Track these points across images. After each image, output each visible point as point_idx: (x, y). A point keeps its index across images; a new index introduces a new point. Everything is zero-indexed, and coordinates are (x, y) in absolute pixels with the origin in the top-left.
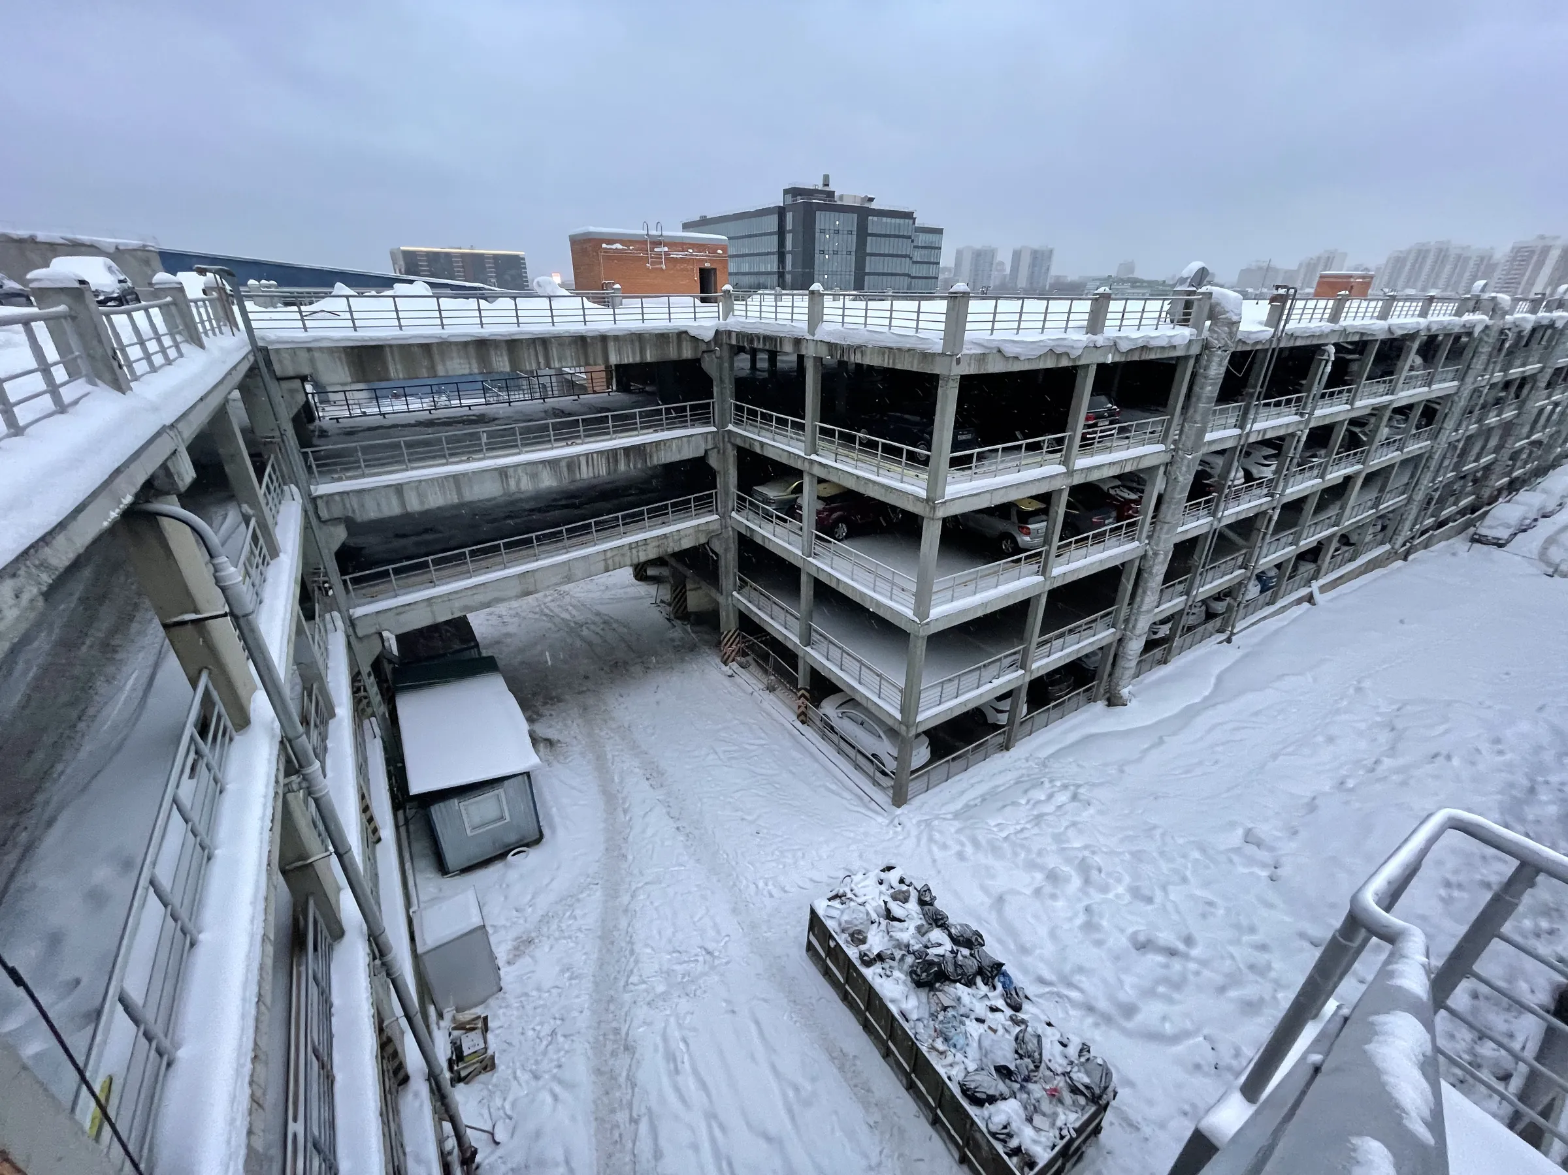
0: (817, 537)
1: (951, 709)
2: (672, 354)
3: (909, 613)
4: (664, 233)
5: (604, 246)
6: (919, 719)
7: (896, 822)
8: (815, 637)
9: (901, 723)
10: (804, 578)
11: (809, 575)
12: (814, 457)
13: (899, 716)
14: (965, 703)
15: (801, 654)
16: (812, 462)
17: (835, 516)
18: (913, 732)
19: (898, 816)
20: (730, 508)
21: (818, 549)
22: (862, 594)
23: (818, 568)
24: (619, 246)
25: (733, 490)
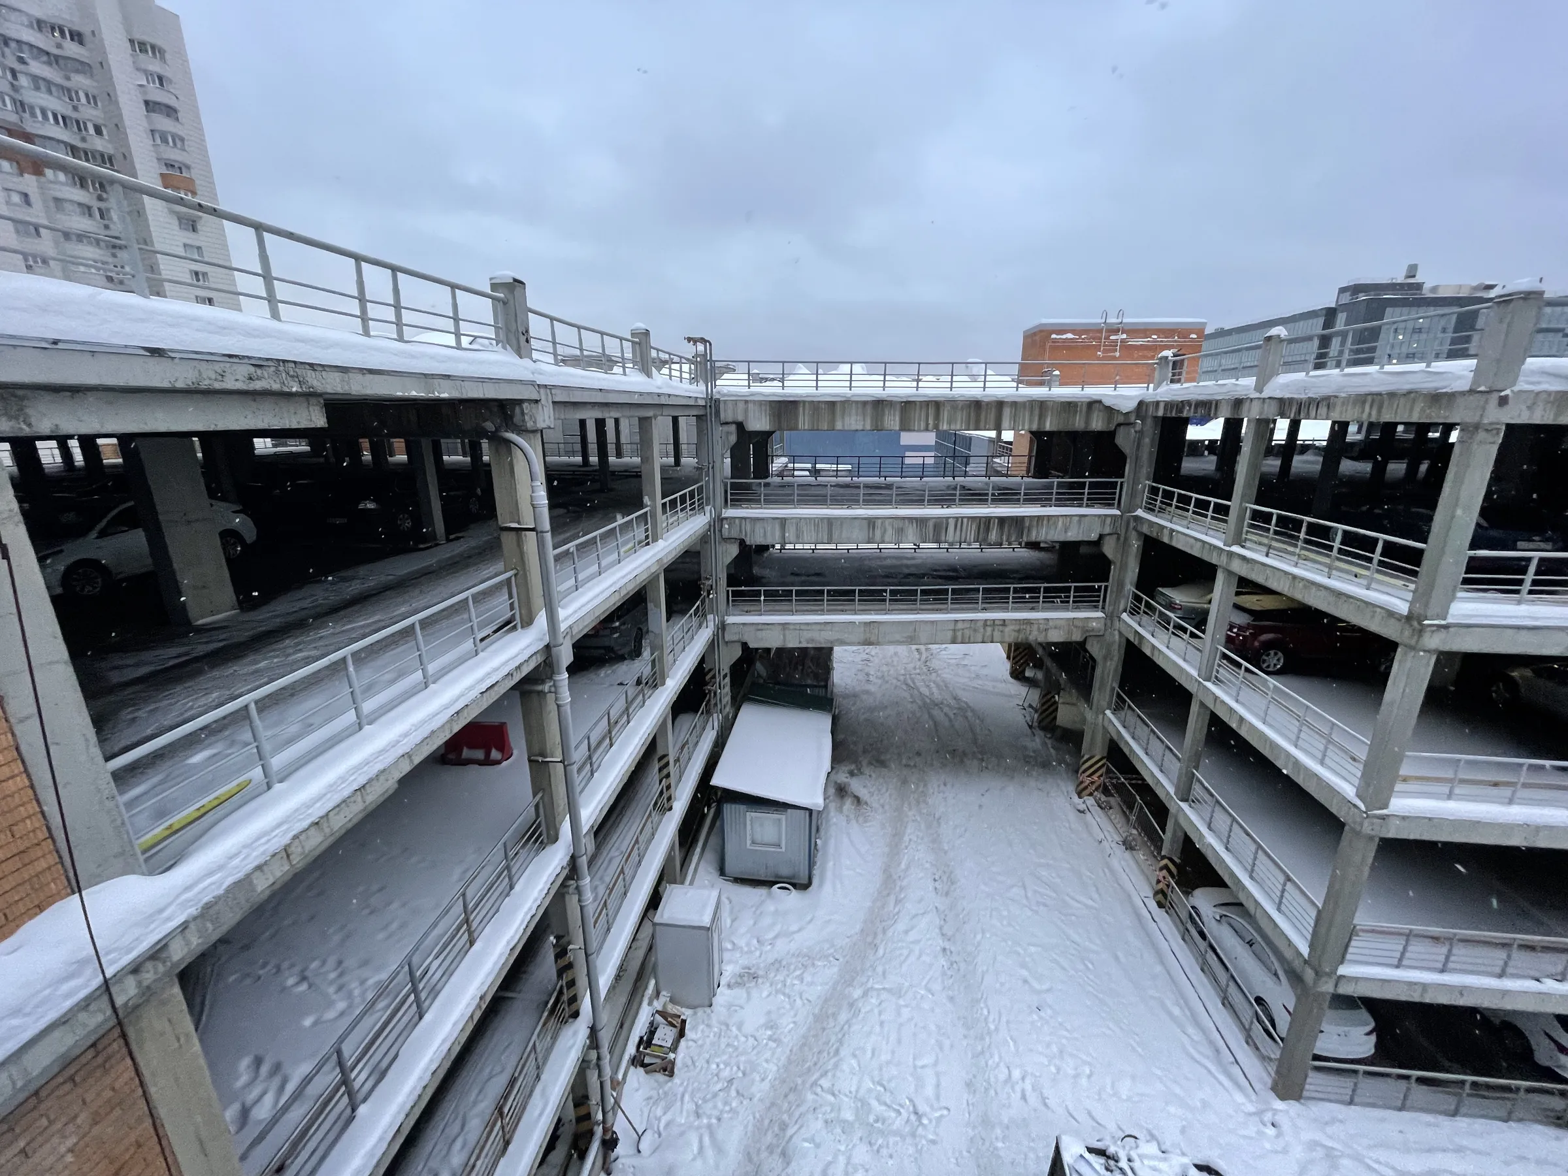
0: (1225, 656)
1: (1425, 987)
2: (1078, 424)
3: (1349, 791)
4: (1125, 321)
5: (1054, 336)
6: (1343, 970)
7: (1268, 1117)
8: (1197, 790)
9: (1306, 962)
10: (1194, 708)
11: (1202, 705)
12: (1236, 549)
13: (1305, 950)
14: (1462, 990)
15: (1173, 810)
16: (1231, 555)
17: (1265, 637)
18: (1327, 987)
19: (1275, 1111)
20: (1122, 607)
21: (1223, 674)
22: (1274, 745)
23: (1216, 698)
24: (1070, 336)
25: (1130, 588)
